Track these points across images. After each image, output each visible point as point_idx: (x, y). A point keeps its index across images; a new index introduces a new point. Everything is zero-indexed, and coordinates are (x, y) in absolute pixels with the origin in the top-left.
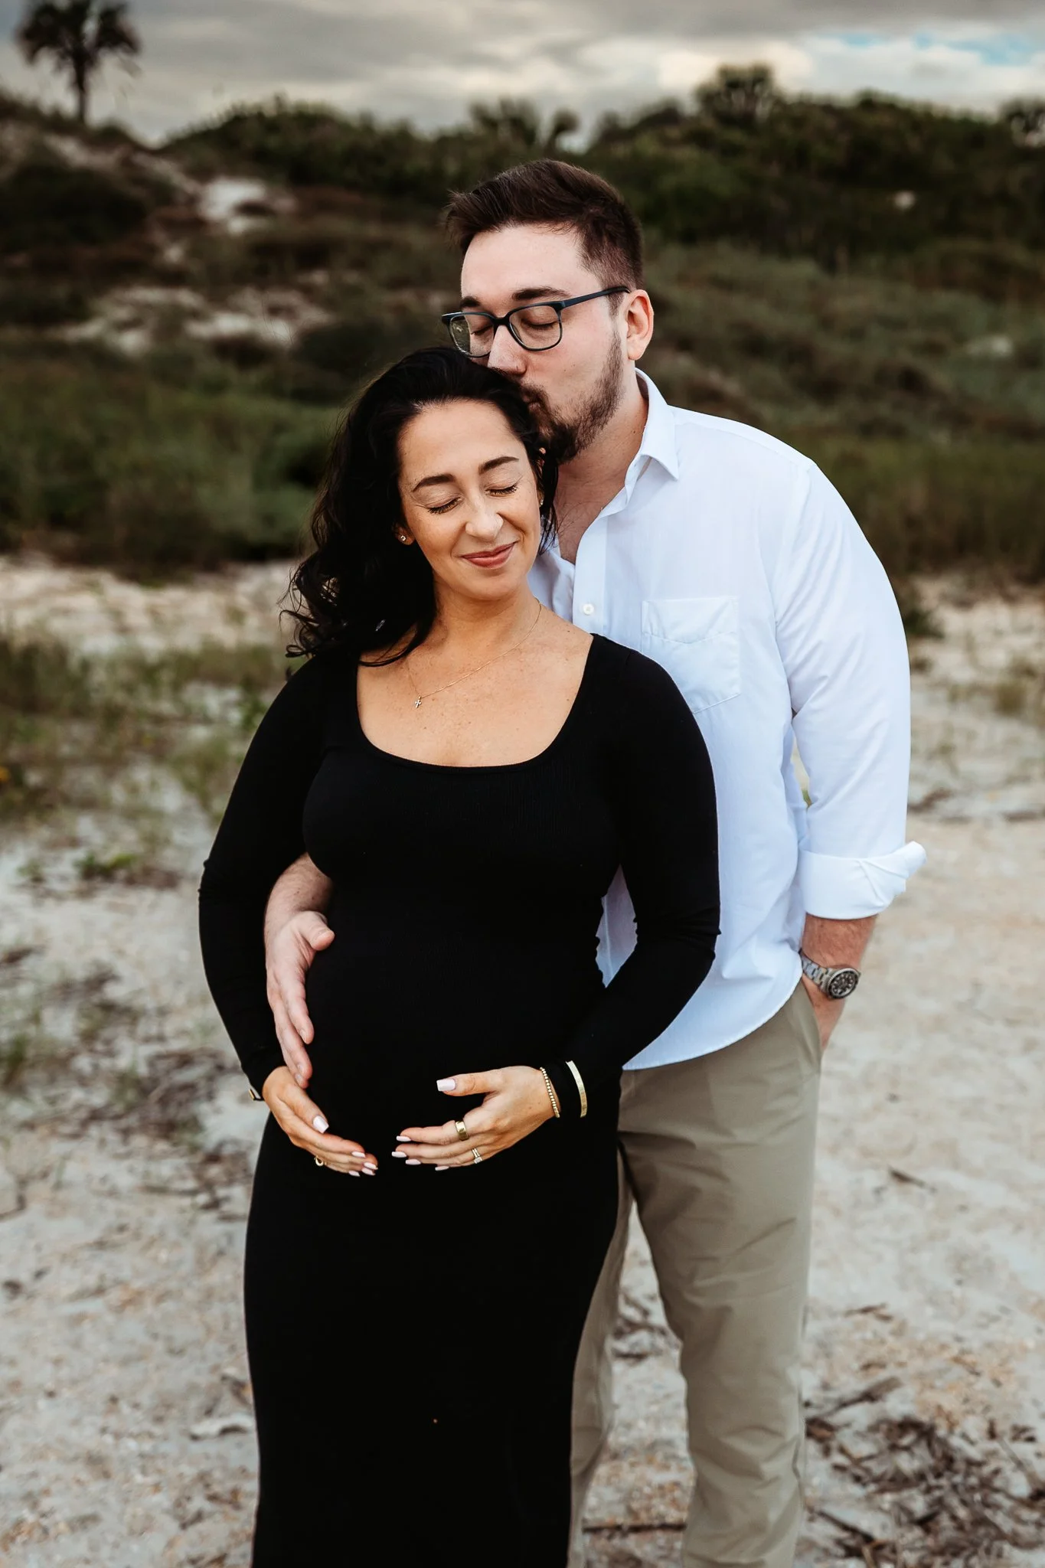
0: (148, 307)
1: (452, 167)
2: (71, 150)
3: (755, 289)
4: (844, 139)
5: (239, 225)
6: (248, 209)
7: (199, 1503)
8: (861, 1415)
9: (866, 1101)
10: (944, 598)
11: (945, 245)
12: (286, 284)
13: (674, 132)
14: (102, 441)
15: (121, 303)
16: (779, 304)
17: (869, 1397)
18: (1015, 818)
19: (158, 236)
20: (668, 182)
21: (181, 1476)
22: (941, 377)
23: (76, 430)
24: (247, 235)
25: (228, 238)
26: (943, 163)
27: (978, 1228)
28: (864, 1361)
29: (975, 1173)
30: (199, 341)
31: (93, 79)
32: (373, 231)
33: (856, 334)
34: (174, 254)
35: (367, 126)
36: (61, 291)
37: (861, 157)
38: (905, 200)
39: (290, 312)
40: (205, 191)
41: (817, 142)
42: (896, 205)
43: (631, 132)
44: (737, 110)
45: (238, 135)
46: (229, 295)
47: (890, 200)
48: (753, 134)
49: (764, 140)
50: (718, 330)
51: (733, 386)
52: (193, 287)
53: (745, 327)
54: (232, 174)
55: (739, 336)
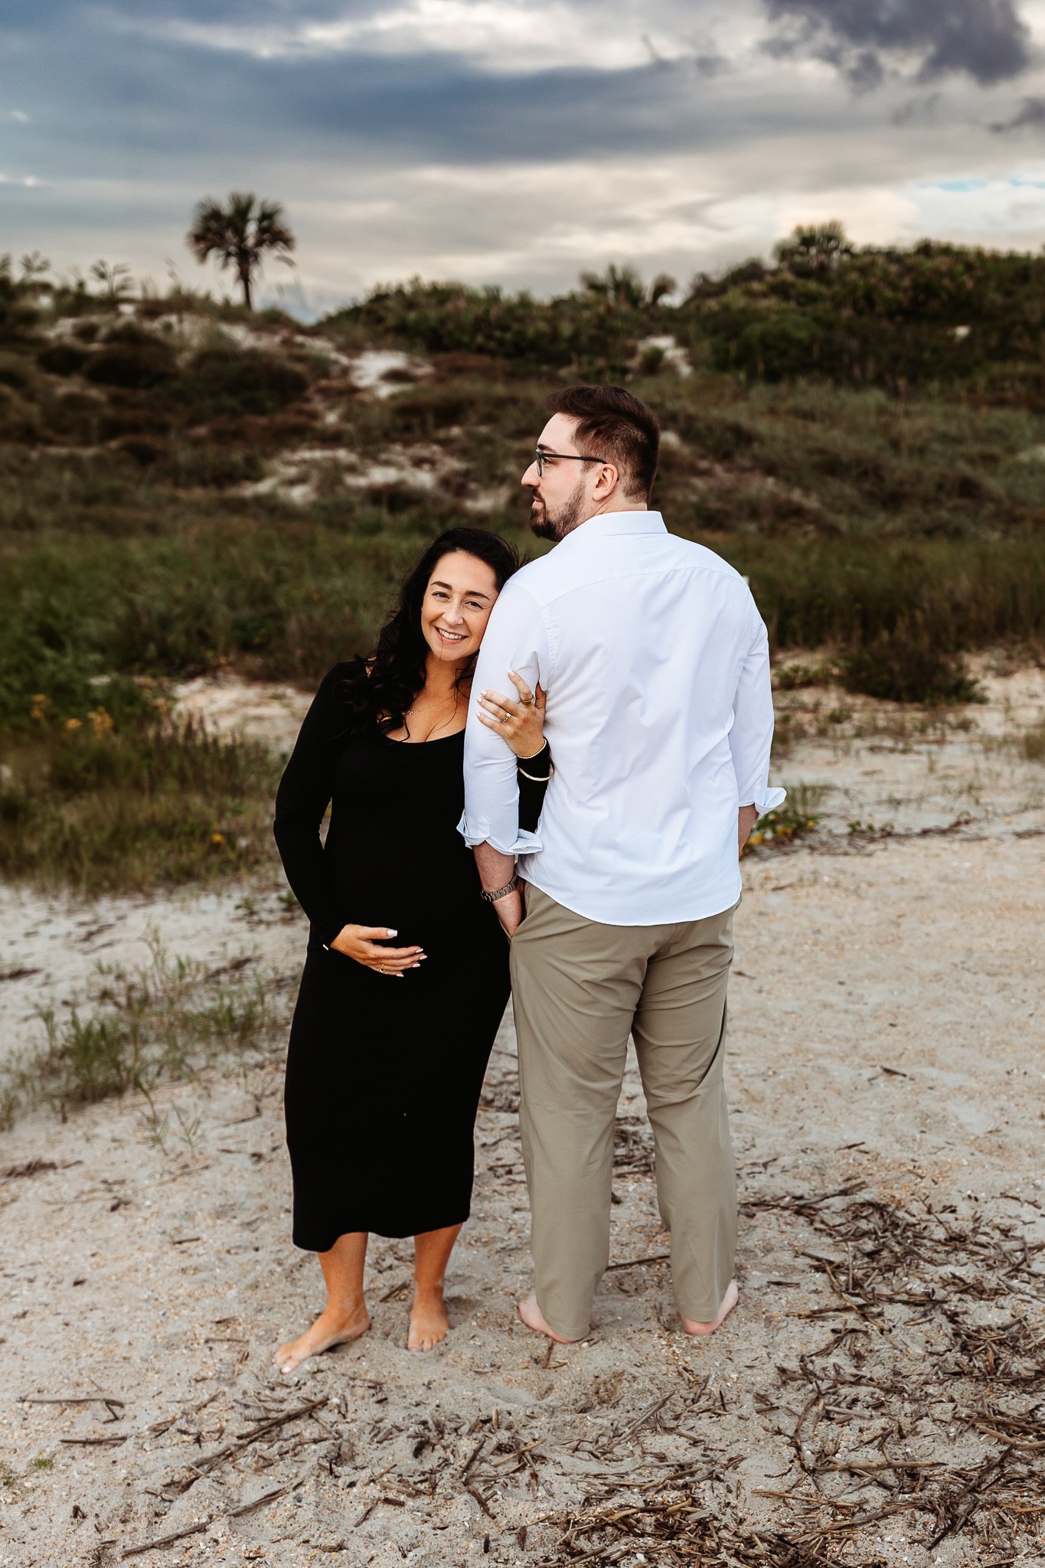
0: (313, 464)
1: (566, 329)
2: (241, 336)
3: (831, 418)
4: (906, 282)
5: (385, 391)
6: (393, 376)
7: (390, 1260)
8: (839, 1203)
9: (871, 1027)
10: (987, 668)
11: (996, 368)
12: (427, 438)
13: (756, 286)
14: (279, 580)
15: (289, 463)
16: (853, 429)
17: (844, 1193)
18: (1019, 835)
19: (318, 404)
20: (756, 329)
21: (378, 1248)
22: (993, 484)
23: (259, 571)
24: (393, 397)
25: (377, 401)
26: (995, 297)
27: (942, 1099)
28: (845, 1177)
29: (946, 1068)
30: (358, 491)
31: (255, 273)
32: (500, 389)
33: (921, 451)
34: (332, 418)
35: (493, 297)
36: (237, 456)
37: (921, 297)
38: (962, 331)
39: (432, 462)
40: (357, 362)
41: (882, 286)
42: (954, 336)
43: (721, 289)
44: (814, 264)
45: (382, 313)
46: (380, 451)
47: (949, 333)
48: (829, 283)
49: (837, 288)
50: (798, 454)
51: (812, 503)
52: (350, 446)
53: (822, 451)
54: (378, 348)
55: (817, 458)
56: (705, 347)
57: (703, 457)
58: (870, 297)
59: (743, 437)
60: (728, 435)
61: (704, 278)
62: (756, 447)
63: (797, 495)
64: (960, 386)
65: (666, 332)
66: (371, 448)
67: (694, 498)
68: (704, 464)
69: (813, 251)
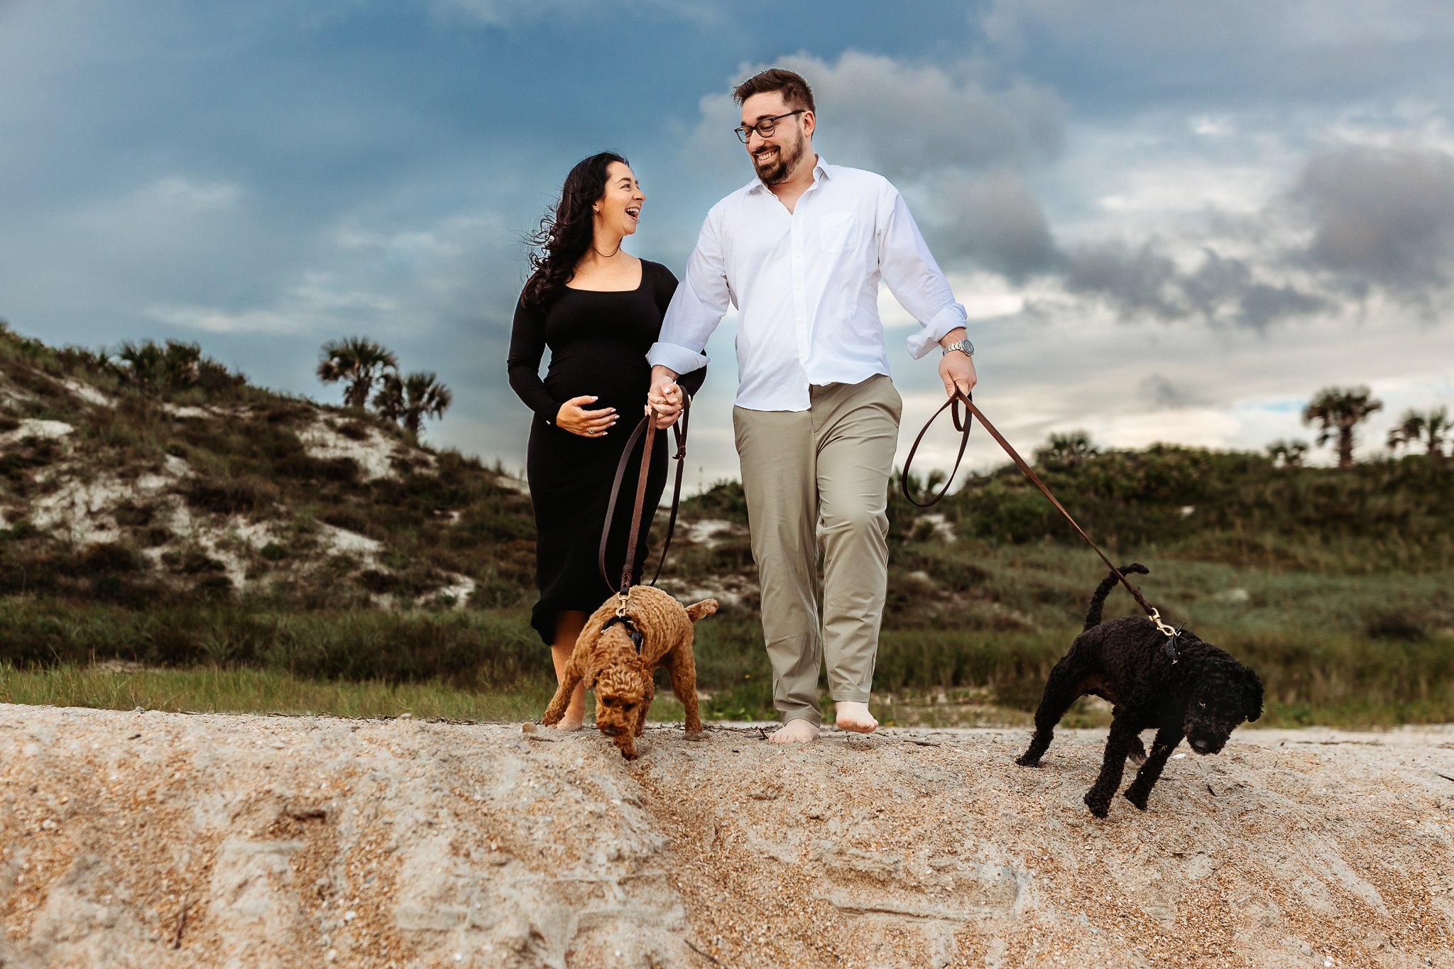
3: (1060, 568)
4: (1141, 474)
5: (712, 544)
6: (718, 535)
11: (1210, 534)
13: (1017, 478)
19: (663, 552)
20: (1006, 507)
24: (717, 547)
25: (704, 551)
26: (1216, 484)
34: (672, 560)
37: (1153, 485)
38: (1187, 510)
39: (738, 587)
40: (694, 527)
41: (1119, 477)
42: (1180, 515)
43: (987, 480)
44: (1065, 462)
45: (720, 499)
46: (702, 580)
47: (1176, 512)
48: (1075, 476)
49: (1082, 479)
50: (1019, 587)
51: (1028, 620)
52: (682, 577)
53: (1040, 586)
54: (711, 518)
55: (1035, 590)
56: (967, 521)
57: (945, 589)
58: (1109, 486)
59: (979, 575)
60: (966, 574)
61: (975, 474)
62: (988, 583)
63: (1016, 615)
64: (1174, 547)
65: (938, 511)
66: (696, 578)
67: (933, 615)
68: (946, 594)
69: (1065, 453)
